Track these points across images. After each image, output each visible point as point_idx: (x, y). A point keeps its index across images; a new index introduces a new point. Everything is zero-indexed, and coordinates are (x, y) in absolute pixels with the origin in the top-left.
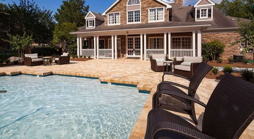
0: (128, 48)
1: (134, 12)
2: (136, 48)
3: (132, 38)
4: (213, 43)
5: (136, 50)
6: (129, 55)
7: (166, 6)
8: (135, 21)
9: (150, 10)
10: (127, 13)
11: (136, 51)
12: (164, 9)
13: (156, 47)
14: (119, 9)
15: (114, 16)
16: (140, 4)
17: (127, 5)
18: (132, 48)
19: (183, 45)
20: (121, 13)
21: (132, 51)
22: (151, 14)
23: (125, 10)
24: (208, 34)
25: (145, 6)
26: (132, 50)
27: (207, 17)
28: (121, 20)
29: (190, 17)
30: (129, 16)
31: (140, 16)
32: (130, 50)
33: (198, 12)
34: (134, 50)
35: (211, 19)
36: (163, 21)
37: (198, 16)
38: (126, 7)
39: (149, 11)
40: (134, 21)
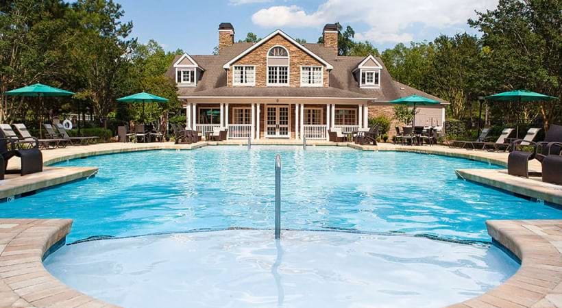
0: (268, 123)
1: (278, 69)
2: (281, 124)
3: (275, 109)
4: (380, 118)
5: (280, 126)
6: (269, 134)
7: (325, 65)
8: (280, 81)
9: (303, 68)
10: (268, 69)
11: (281, 128)
12: (322, 69)
13: (311, 122)
14: (254, 60)
15: (244, 71)
16: (288, 57)
17: (268, 56)
18: (275, 123)
19: (346, 121)
20: (257, 67)
21: (275, 128)
22: (304, 74)
23: (263, 64)
24: (374, 107)
25: (296, 61)
26: (275, 126)
27: (373, 83)
28: (257, 79)
29: (353, 79)
30: (270, 73)
31: (288, 75)
32: (270, 126)
33: (364, 75)
34: (278, 126)
35: (379, 86)
36: (321, 85)
37: (364, 82)
38: (265, 59)
39: (301, 69)
40: (278, 81)
